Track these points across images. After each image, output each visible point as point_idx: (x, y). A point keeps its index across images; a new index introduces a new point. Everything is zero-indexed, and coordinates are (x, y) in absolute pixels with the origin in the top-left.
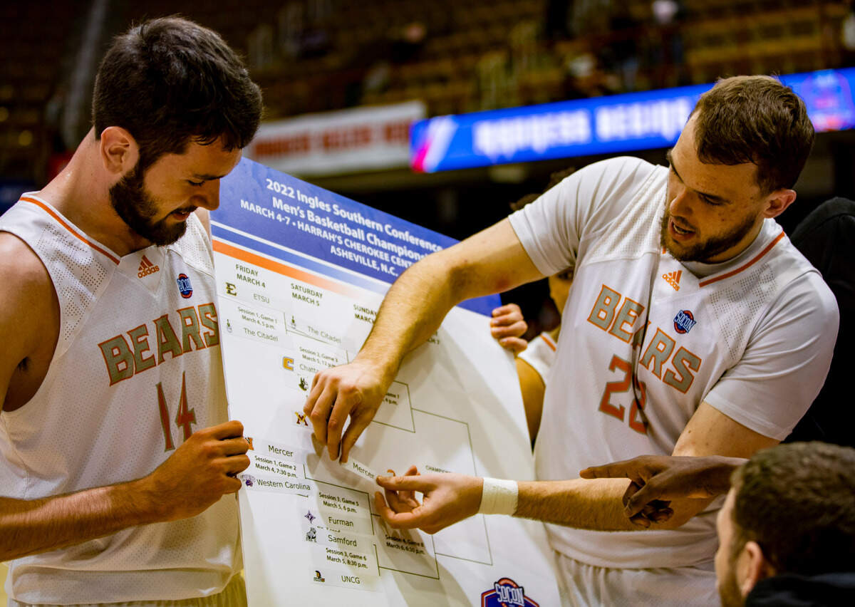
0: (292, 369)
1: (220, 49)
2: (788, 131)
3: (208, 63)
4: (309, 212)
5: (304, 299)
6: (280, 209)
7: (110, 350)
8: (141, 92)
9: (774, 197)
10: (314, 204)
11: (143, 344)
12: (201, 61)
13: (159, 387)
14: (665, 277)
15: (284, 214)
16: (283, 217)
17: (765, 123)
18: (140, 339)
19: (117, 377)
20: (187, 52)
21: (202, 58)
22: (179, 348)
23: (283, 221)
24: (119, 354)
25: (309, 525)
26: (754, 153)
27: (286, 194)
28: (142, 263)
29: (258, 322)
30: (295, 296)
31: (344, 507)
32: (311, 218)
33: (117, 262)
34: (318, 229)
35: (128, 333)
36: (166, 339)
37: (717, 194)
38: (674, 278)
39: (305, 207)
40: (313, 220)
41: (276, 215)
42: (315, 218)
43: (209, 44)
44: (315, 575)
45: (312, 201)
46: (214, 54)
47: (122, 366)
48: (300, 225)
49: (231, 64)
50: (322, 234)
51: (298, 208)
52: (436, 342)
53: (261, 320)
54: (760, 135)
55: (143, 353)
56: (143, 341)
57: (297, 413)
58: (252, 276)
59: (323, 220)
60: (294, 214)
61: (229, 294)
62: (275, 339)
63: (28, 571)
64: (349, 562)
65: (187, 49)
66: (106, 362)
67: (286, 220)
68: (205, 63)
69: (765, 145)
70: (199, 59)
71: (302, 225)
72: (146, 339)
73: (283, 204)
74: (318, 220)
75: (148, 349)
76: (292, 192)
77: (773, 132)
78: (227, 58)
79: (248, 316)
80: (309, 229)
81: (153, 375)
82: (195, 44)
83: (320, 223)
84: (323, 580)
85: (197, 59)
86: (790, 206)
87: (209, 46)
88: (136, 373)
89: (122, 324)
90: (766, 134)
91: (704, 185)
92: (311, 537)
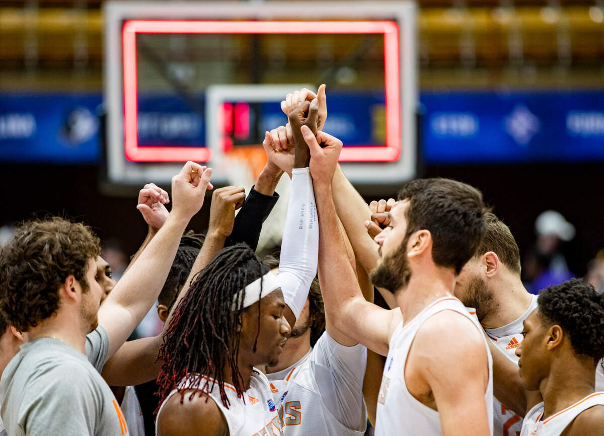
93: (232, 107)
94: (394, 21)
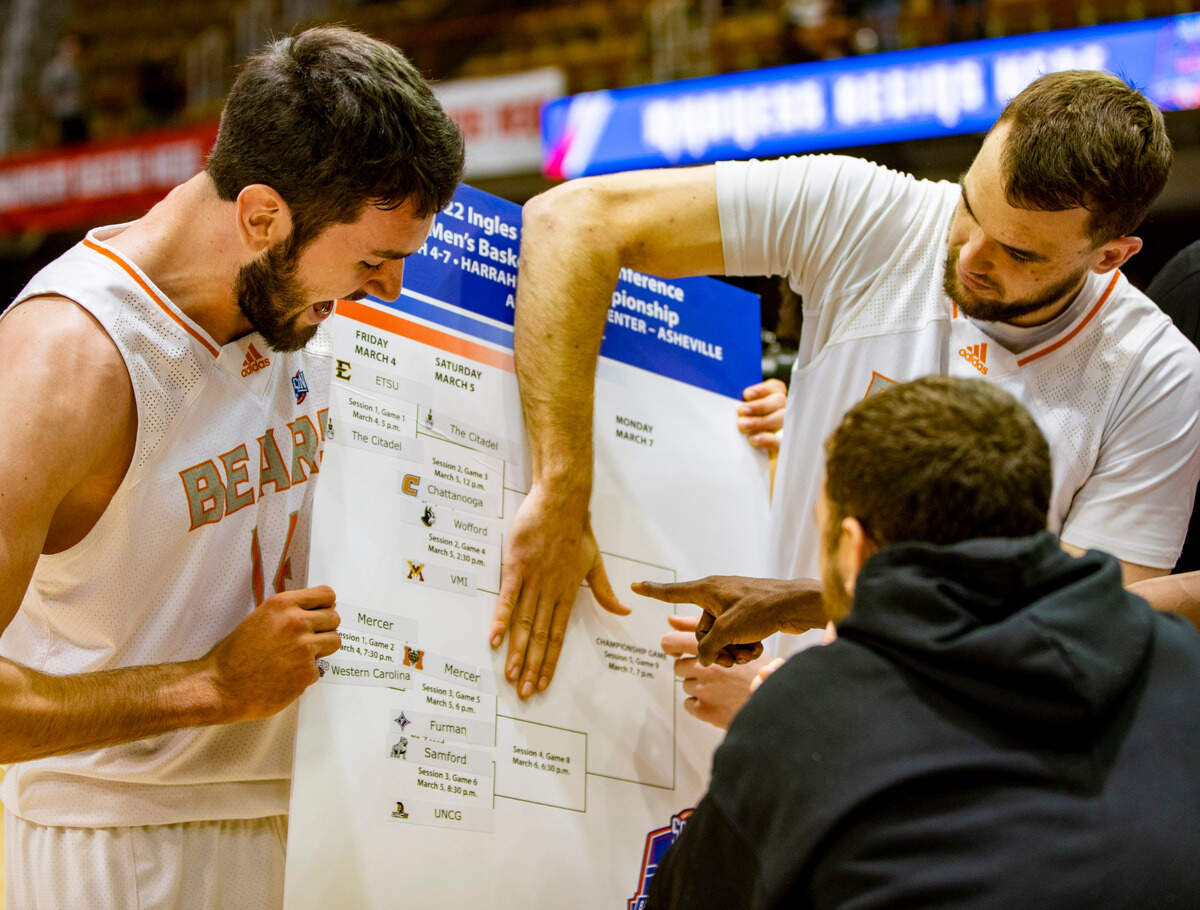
0: (414, 493)
1: (405, 72)
2: (1136, 162)
3: (390, 93)
4: (482, 241)
5: (452, 381)
6: (437, 239)
7: (195, 482)
8: (295, 137)
9: (1111, 247)
10: (491, 228)
11: (239, 472)
12: (381, 91)
13: (255, 533)
14: (962, 353)
15: (442, 245)
16: (440, 251)
17: (1103, 150)
18: (236, 466)
19: (200, 518)
20: (359, 79)
21: (381, 87)
22: (286, 479)
23: (439, 258)
24: (206, 488)
25: (398, 733)
26: (1086, 194)
27: (451, 214)
28: (248, 356)
29: (376, 421)
30: (439, 376)
31: (457, 706)
32: (484, 251)
33: (215, 354)
34: (492, 268)
35: (221, 457)
36: (269, 464)
37: (1030, 249)
38: (976, 353)
39: (478, 233)
40: (485, 255)
41: (429, 250)
42: (490, 250)
43: (389, 65)
44: (395, 808)
45: (489, 224)
46: (398, 80)
47: (209, 504)
48: (465, 264)
49: (420, 93)
50: (497, 276)
51: (467, 235)
52: (648, 442)
53: (381, 417)
54: (1096, 170)
55: (238, 486)
56: (241, 468)
57: (410, 563)
58: (377, 348)
59: (503, 253)
60: (458, 246)
61: (339, 379)
62: (397, 446)
63: (43, 777)
64: (449, 788)
65: (359, 74)
66: (188, 498)
67: (445, 255)
68: (385, 94)
69: (1103, 185)
70: (378, 88)
71: (468, 264)
72: (244, 466)
73: (444, 230)
74: (495, 254)
75: (247, 481)
76: (461, 210)
77: (1115, 165)
78: (416, 85)
79: (362, 412)
80: (477, 270)
81: (249, 516)
82: (370, 67)
83: (496, 258)
84: (406, 816)
85: (374, 88)
86: (1131, 259)
87: (389, 69)
88: (227, 514)
89: (212, 443)
90: (1104, 171)
91: (1012, 237)
92: (398, 752)
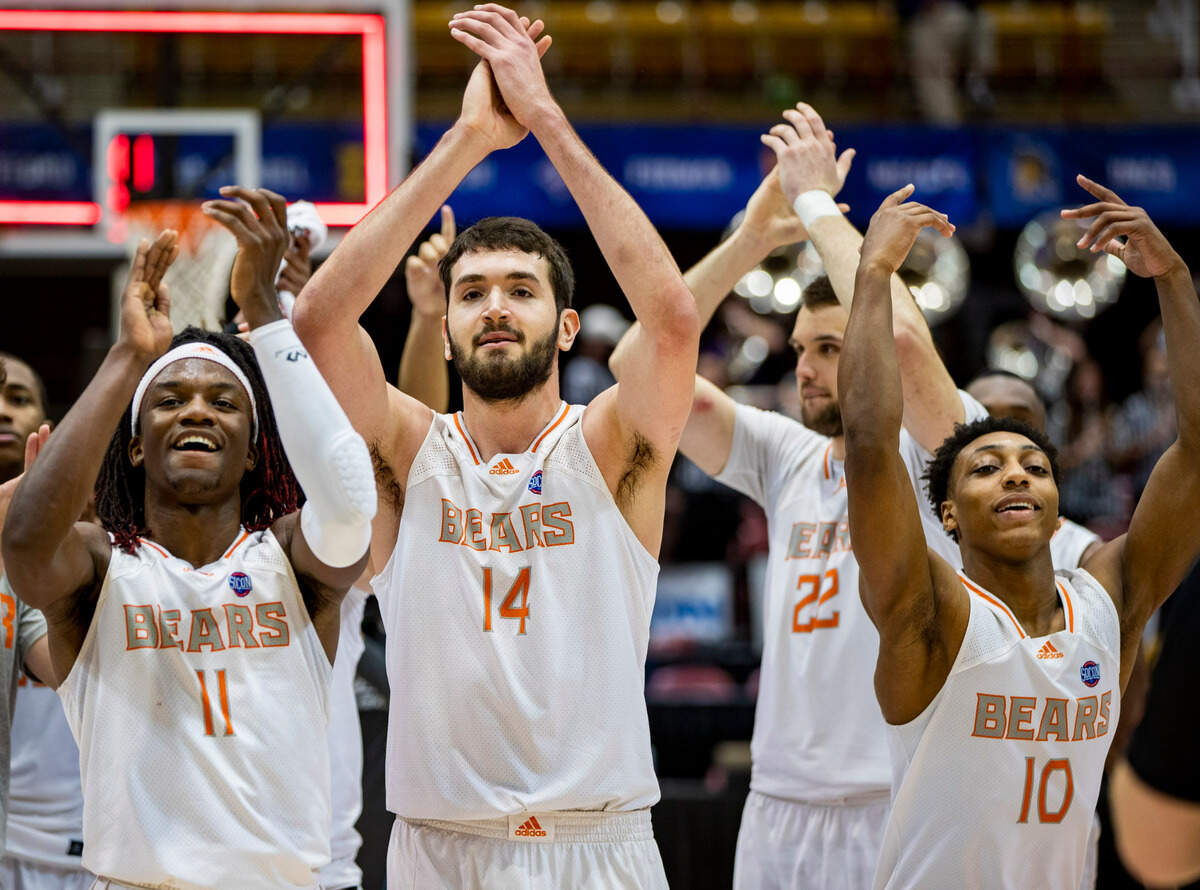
93: (130, 141)
94: (377, 14)
